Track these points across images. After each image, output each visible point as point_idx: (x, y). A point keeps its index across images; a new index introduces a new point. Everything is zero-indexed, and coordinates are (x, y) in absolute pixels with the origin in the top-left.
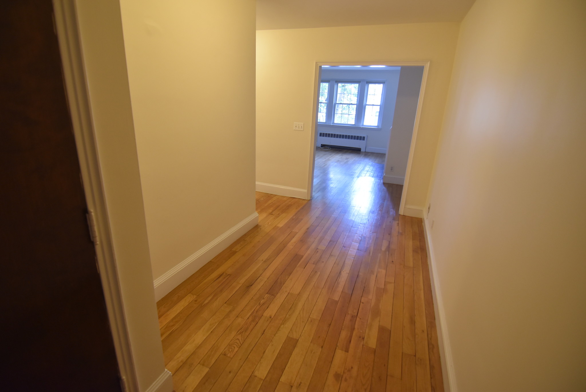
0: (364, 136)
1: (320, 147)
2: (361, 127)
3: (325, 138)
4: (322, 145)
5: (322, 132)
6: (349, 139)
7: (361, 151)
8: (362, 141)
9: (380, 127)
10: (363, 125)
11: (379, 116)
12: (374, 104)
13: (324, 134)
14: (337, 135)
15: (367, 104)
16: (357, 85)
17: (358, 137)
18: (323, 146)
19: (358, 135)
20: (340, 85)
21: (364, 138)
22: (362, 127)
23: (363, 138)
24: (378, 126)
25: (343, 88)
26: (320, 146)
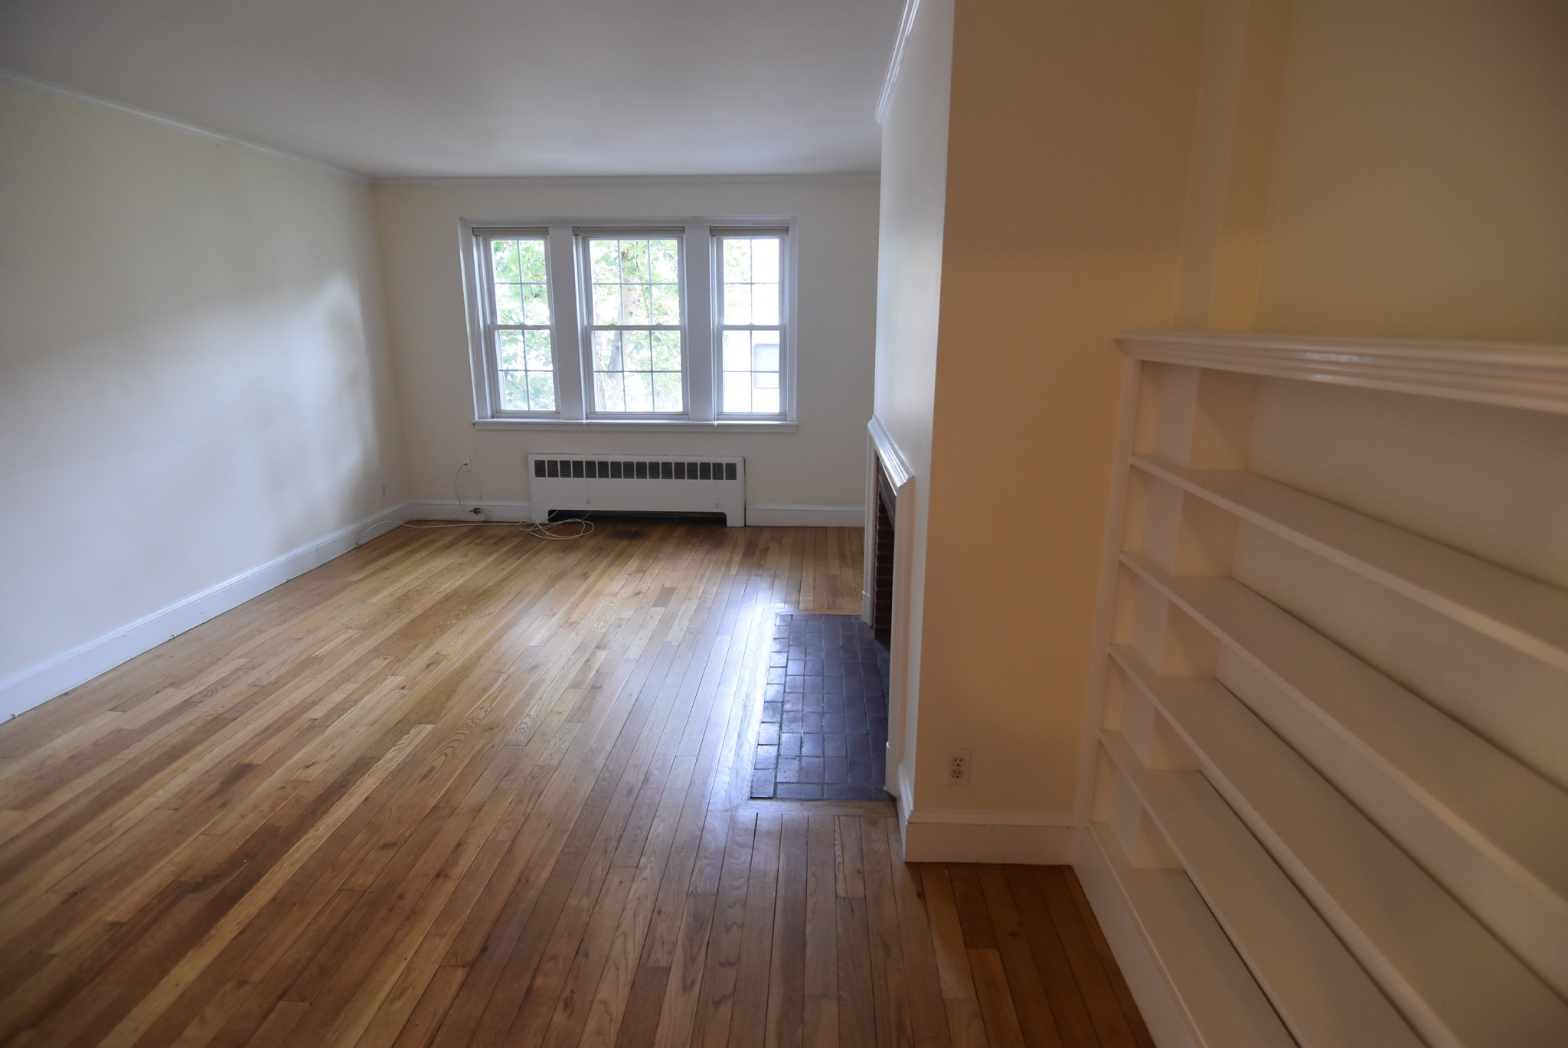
0: (731, 461)
1: (547, 522)
2: (713, 425)
3: (560, 482)
4: (551, 512)
5: (546, 458)
6: (670, 477)
7: (729, 524)
8: (725, 483)
9: (793, 418)
10: (720, 415)
11: (780, 372)
12: (756, 323)
13: (552, 464)
14: (616, 466)
15: (727, 322)
16: (671, 245)
17: (705, 466)
18: (556, 516)
19: (705, 460)
20: (601, 249)
21: (731, 472)
22: (716, 423)
23: (729, 472)
24: (782, 415)
25: (627, 264)
26: (545, 518)
